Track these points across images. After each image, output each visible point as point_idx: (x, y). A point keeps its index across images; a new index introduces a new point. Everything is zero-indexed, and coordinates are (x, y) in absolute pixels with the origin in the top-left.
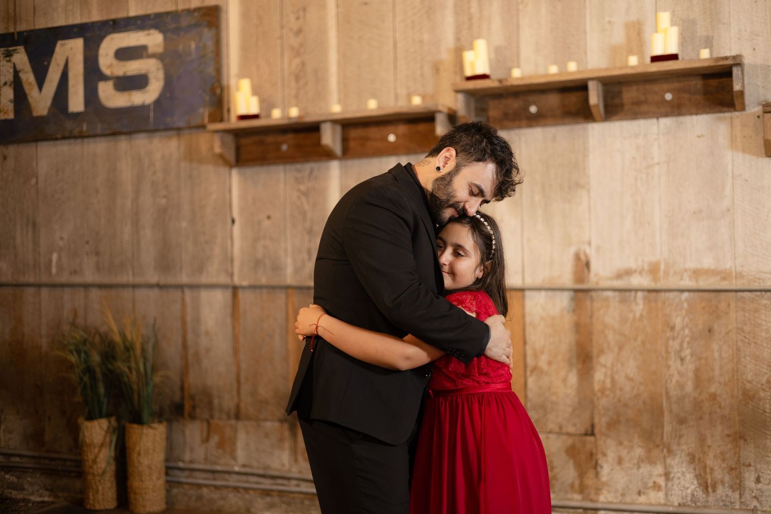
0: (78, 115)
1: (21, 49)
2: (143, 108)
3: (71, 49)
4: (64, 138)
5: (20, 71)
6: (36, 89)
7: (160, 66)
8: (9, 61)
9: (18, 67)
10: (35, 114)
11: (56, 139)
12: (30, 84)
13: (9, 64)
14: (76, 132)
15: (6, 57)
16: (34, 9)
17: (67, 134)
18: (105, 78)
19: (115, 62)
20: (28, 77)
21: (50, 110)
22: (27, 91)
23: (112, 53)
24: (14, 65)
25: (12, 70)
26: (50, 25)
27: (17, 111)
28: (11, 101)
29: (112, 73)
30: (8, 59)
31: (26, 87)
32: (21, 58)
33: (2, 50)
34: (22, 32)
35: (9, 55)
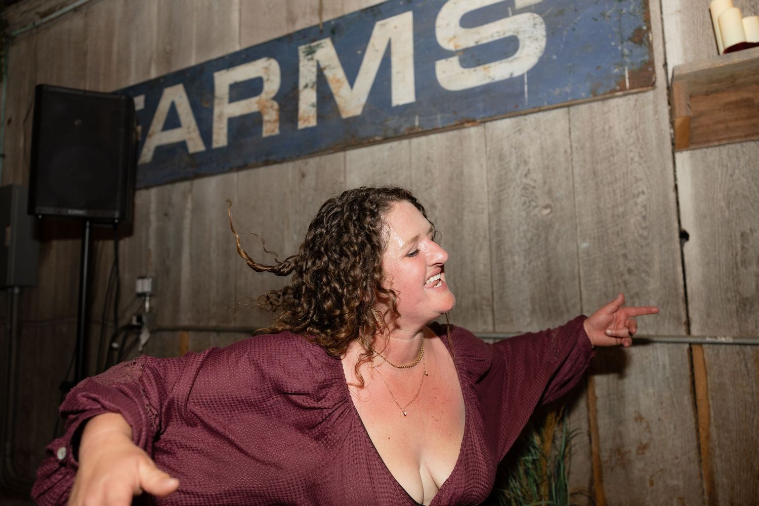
0: (406, 107)
1: (327, 41)
2: (512, 83)
3: (395, 27)
4: (386, 139)
5: (325, 68)
6: (346, 85)
7: (539, 19)
8: (312, 59)
9: (323, 64)
10: (344, 116)
11: (375, 143)
12: (338, 81)
13: (311, 63)
14: (403, 130)
15: (308, 54)
17: (390, 133)
18: (446, 54)
19: (462, 31)
20: (336, 74)
21: (365, 107)
22: (334, 90)
23: (456, 20)
24: (318, 62)
25: (314, 70)
27: (320, 117)
28: (313, 105)
29: (456, 47)
30: (310, 57)
31: (333, 87)
32: (326, 52)
33: (302, 49)
34: (329, 22)
35: (311, 52)
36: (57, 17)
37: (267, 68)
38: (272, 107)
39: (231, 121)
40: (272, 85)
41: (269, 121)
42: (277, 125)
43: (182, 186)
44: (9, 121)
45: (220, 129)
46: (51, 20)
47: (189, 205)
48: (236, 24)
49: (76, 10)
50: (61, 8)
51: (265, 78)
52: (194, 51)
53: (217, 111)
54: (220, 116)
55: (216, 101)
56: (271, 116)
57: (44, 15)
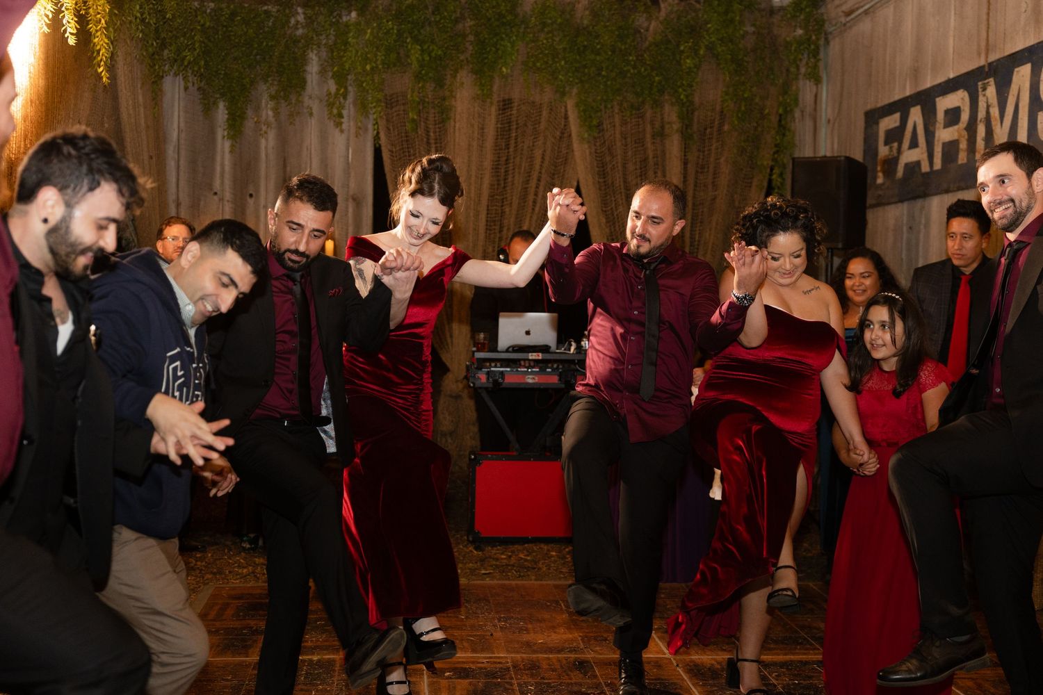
1: (991, 80)
3: (1023, 76)
5: (990, 106)
6: (999, 124)
8: (984, 95)
9: (990, 101)
12: (996, 119)
13: (984, 99)
16: (1005, 34)
20: (995, 112)
22: (993, 127)
24: (987, 99)
25: (985, 105)
26: (1014, 51)
28: (983, 140)
30: (983, 93)
31: (993, 123)
32: (991, 91)
33: (980, 83)
34: (993, 62)
35: (984, 89)
36: (856, 17)
37: (963, 99)
38: (964, 137)
39: (944, 144)
40: (965, 116)
41: (962, 150)
42: (966, 153)
43: (919, 203)
44: (829, 121)
45: (938, 152)
46: (852, 19)
47: (923, 221)
48: (951, 50)
49: (866, 12)
50: (858, 9)
51: (962, 108)
52: (929, 71)
53: (937, 135)
54: (938, 141)
55: (938, 125)
56: (963, 145)
57: (848, 14)
